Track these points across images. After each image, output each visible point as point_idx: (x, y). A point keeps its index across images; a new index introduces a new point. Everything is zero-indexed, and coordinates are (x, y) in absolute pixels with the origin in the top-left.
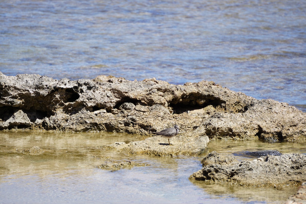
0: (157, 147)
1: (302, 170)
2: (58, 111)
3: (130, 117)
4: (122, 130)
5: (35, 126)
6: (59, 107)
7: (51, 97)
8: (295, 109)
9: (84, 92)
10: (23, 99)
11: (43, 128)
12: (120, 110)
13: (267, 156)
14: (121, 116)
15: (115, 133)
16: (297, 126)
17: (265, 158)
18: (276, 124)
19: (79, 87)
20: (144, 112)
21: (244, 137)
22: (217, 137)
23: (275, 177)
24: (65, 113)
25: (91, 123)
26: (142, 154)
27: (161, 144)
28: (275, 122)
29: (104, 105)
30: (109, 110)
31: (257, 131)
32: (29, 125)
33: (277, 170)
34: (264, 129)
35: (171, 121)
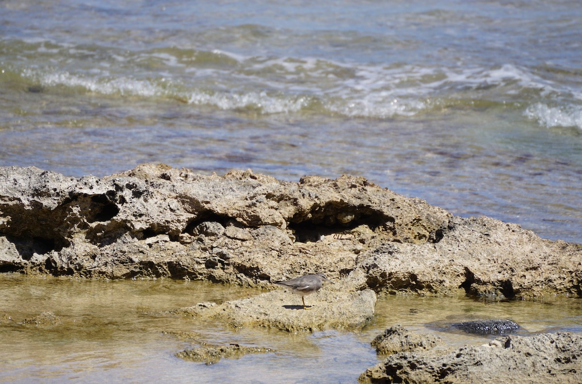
0: (280, 314)
1: (575, 366)
2: (77, 239)
3: (215, 250)
4: (201, 276)
5: (31, 268)
6: (78, 231)
7: (63, 212)
8: (533, 237)
9: (126, 203)
10: (8, 216)
11: (48, 271)
12: (195, 235)
13: (508, 338)
14: (199, 249)
15: (187, 281)
16: (539, 269)
17: (503, 340)
18: (499, 266)
19: (118, 192)
20: (243, 240)
21: (440, 290)
22: (388, 291)
23: (526, 379)
24: (90, 242)
25: (141, 263)
26: (254, 327)
27: (287, 307)
28: (496, 262)
29: (166, 227)
30: (175, 237)
31: (463, 279)
32: (20, 266)
33: (529, 365)
34: (477, 275)
35: (298, 259)
